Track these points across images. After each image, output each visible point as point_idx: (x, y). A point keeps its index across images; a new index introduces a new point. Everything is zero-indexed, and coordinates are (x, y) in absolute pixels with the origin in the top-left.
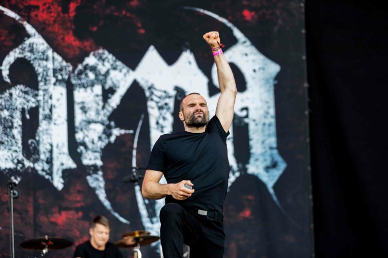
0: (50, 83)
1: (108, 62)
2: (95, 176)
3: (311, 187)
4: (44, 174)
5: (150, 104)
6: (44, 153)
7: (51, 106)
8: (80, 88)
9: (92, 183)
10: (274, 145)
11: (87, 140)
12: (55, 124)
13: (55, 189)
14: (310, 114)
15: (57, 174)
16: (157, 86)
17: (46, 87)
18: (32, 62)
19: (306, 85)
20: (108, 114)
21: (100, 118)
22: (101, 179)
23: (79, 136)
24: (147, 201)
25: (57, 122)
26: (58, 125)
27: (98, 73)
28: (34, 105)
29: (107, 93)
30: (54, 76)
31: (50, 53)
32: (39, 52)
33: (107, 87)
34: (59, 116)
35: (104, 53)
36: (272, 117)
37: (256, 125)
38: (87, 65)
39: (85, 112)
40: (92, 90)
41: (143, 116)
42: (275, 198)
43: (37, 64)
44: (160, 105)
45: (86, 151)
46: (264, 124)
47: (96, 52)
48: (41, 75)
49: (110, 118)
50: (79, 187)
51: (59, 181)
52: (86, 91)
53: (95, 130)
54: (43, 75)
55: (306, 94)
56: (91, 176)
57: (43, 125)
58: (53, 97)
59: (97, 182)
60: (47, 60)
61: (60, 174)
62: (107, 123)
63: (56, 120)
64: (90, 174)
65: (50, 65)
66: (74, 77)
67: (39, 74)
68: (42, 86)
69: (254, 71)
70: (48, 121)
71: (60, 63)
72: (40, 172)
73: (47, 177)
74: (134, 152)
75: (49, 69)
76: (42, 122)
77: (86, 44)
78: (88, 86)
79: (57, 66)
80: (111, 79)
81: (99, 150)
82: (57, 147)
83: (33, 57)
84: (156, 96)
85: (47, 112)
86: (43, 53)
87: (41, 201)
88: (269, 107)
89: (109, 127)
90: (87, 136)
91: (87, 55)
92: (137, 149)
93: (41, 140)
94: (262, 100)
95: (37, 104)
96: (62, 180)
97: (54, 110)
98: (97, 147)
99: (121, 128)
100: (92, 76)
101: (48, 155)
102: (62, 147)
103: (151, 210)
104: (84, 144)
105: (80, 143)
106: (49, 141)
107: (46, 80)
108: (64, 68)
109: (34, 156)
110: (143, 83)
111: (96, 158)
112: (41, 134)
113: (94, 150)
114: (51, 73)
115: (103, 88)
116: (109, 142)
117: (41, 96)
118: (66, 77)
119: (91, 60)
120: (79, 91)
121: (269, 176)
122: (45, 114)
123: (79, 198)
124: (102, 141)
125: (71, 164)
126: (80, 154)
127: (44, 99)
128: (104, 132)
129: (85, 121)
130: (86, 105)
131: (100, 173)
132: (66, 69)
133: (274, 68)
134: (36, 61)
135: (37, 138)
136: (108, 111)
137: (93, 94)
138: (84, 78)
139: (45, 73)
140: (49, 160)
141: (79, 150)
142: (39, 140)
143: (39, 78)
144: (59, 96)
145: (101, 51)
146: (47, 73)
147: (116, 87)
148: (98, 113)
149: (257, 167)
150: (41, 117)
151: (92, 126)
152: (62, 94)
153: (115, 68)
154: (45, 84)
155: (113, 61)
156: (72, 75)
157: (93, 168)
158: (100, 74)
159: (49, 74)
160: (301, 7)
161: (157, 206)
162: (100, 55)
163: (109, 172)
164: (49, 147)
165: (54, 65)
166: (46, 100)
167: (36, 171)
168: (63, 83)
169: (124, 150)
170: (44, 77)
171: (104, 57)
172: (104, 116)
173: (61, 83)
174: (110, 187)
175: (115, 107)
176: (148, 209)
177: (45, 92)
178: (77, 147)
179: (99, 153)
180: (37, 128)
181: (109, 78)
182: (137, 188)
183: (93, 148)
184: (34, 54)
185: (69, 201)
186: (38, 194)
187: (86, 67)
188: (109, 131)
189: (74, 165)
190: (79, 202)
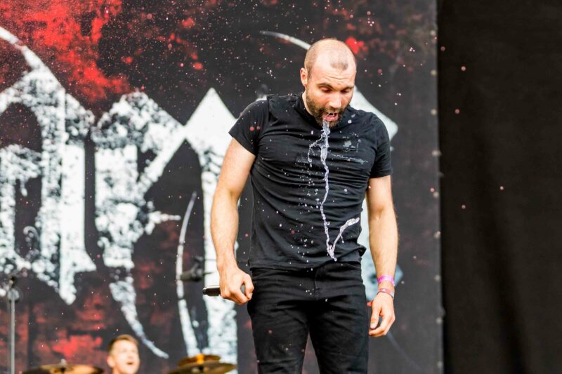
0: (60, 142)
1: (148, 111)
2: (121, 283)
4: (46, 278)
5: (206, 176)
6: (48, 247)
7: (61, 176)
8: (105, 148)
9: (118, 294)
11: (112, 229)
12: (65, 203)
13: (63, 302)
15: (67, 279)
16: (216, 150)
17: (53, 147)
18: (33, 109)
19: (436, 153)
20: (145, 190)
21: (132, 197)
22: (131, 288)
23: (101, 223)
24: (196, 324)
25: (68, 201)
26: (70, 205)
27: (132, 127)
28: (34, 175)
29: (145, 158)
30: (67, 131)
31: (61, 95)
32: (43, 94)
33: (144, 149)
34: (72, 192)
35: (141, 98)
38: (117, 114)
39: (111, 186)
43: (42, 112)
45: (111, 245)
47: (130, 95)
48: (47, 128)
49: (147, 197)
50: (97, 299)
51: (69, 289)
52: (113, 154)
53: (124, 214)
54: (50, 128)
55: (437, 166)
56: (117, 284)
57: (48, 204)
58: (64, 162)
59: (125, 294)
60: (56, 105)
61: (71, 279)
62: (142, 203)
64: (114, 281)
65: (60, 113)
66: (96, 131)
67: (44, 126)
68: (48, 145)
70: (56, 199)
71: (75, 110)
72: (41, 277)
73: (51, 283)
74: (180, 250)
75: (59, 120)
76: (45, 200)
77: (115, 82)
78: (116, 147)
79: (72, 115)
80: (151, 137)
81: (129, 244)
82: (68, 238)
83: (35, 101)
84: (215, 164)
85: (55, 185)
86: (51, 95)
87: (41, 320)
89: (145, 210)
90: (113, 222)
91: (118, 100)
92: (185, 244)
93: (44, 227)
95: (39, 172)
96: (73, 289)
97: (64, 182)
98: (127, 241)
99: (163, 212)
100: (122, 131)
101: (54, 250)
102: (75, 239)
103: (201, 337)
104: (107, 234)
105: (102, 232)
106: (56, 228)
107: (54, 136)
108: (82, 118)
109: (31, 252)
110: (198, 147)
111: (124, 257)
112: (43, 218)
113: (122, 245)
114: (61, 126)
115: (139, 149)
116: (145, 233)
117: (45, 159)
118: (85, 132)
119: (121, 108)
120: (103, 154)
122: (51, 189)
123: (97, 317)
124: (134, 231)
125: (88, 265)
126: (102, 250)
127: (50, 165)
128: (138, 218)
129: (111, 200)
130: (113, 176)
131: (130, 279)
132: (84, 120)
134: (40, 108)
135: (38, 224)
136: (145, 185)
137: (124, 159)
138: (112, 135)
139: (53, 126)
140: (56, 257)
141: (100, 244)
142: (40, 228)
143: (44, 134)
144: (74, 161)
145: (137, 94)
146: (56, 126)
147: (157, 149)
148: (130, 189)
150: (45, 192)
151: (121, 207)
152: (77, 158)
153: (157, 121)
154: (53, 143)
155: (155, 110)
156: (93, 129)
157: (118, 271)
158: (135, 129)
159: (58, 127)
160: (431, 37)
161: (210, 332)
162: (135, 100)
163: (143, 279)
164: (56, 239)
165: (66, 113)
166: (52, 167)
167: (35, 274)
168: (80, 141)
169: (165, 245)
170: (51, 132)
171: (141, 103)
172: (139, 192)
173: (77, 140)
174: (144, 301)
175: (155, 179)
176: (196, 335)
177: (52, 155)
178: (98, 239)
179: (129, 248)
180: (38, 210)
181: (147, 135)
182: (182, 304)
183: (120, 241)
184: (36, 97)
185: (82, 321)
186: (36, 309)
187: (114, 118)
188: (144, 216)
189: (91, 267)
190: (97, 322)
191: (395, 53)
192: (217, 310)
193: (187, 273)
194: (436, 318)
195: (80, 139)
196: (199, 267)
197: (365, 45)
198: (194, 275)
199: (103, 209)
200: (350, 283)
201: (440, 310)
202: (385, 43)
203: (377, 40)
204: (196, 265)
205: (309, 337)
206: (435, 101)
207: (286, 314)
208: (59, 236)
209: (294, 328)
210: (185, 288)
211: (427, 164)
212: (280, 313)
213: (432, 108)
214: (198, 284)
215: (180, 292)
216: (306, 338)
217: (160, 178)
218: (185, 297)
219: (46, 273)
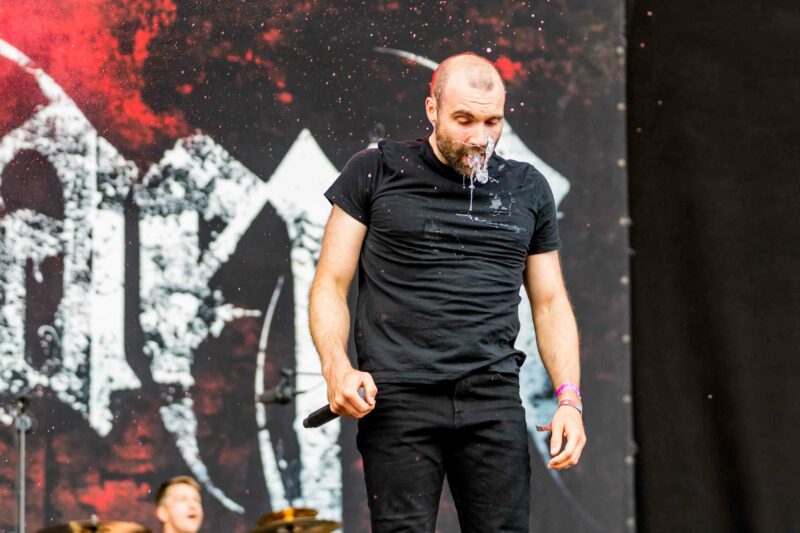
0: (89, 205)
1: (214, 162)
2: (176, 407)
4: (70, 399)
5: (297, 254)
6: (73, 354)
7: (91, 253)
8: (153, 215)
9: (171, 422)
11: (165, 331)
12: (98, 292)
13: (94, 432)
15: (99, 400)
16: (310, 217)
17: (80, 213)
18: (51, 159)
19: (624, 221)
20: (210, 274)
21: (191, 284)
22: (189, 414)
23: (148, 320)
24: (283, 464)
25: (101, 289)
26: (104, 294)
27: (191, 185)
28: (53, 252)
29: (210, 229)
30: (100, 189)
31: (91, 138)
32: (66, 137)
33: (209, 216)
34: (107, 276)
35: (204, 143)
38: (170, 166)
39: (163, 268)
41: (281, 281)
43: (63, 163)
45: (162, 353)
47: (189, 139)
48: (71, 186)
49: (213, 284)
51: (102, 415)
52: (165, 223)
53: (180, 308)
54: (75, 186)
55: (625, 240)
56: (170, 408)
57: (72, 294)
58: (95, 234)
59: (181, 421)
60: (84, 153)
61: (106, 400)
62: (206, 293)
63: (99, 284)
64: (167, 404)
65: (90, 164)
66: (140, 190)
67: (67, 183)
68: (72, 210)
70: (84, 287)
71: (111, 160)
72: (64, 397)
73: (77, 406)
74: (261, 358)
75: (88, 173)
76: (69, 288)
77: (168, 120)
78: (169, 213)
79: (106, 167)
80: (218, 198)
81: (187, 351)
83: (54, 147)
84: (310, 237)
85: (82, 266)
86: (77, 139)
87: (63, 459)
89: (210, 302)
90: (165, 320)
91: (171, 147)
92: (267, 351)
93: (66, 326)
95: (60, 248)
96: (109, 415)
97: (96, 262)
98: (184, 346)
99: (237, 305)
100: (177, 190)
101: (81, 358)
102: (111, 343)
103: (290, 483)
104: (156, 337)
105: (149, 334)
106: (85, 329)
107: (81, 197)
108: (120, 171)
109: (49, 362)
110: (286, 212)
112: (66, 313)
113: (177, 352)
114: (92, 182)
115: (201, 216)
116: (210, 335)
117: (68, 230)
118: (125, 191)
119: (177, 157)
120: (150, 223)
121: (538, 415)
122: (76, 272)
123: (143, 455)
124: (195, 333)
125: (129, 380)
126: (150, 359)
127: (75, 237)
128: (200, 315)
129: (162, 288)
130: (164, 254)
131: (188, 402)
132: (124, 174)
134: (61, 156)
135: (58, 322)
136: (210, 267)
137: (180, 231)
138: (162, 196)
139: (79, 182)
140: (83, 370)
141: (146, 350)
142: (62, 328)
143: (67, 193)
144: (108, 233)
145: (198, 138)
146: (83, 182)
147: (227, 216)
148: (188, 273)
150: (68, 277)
151: (176, 298)
152: (114, 228)
153: (227, 176)
154: (79, 206)
155: (224, 160)
156: (137, 187)
157: (172, 390)
158: (195, 188)
159: (87, 184)
160: (617, 56)
161: (304, 475)
162: (196, 146)
163: (207, 400)
164: (84, 343)
165: (98, 163)
166: (79, 241)
167: (55, 393)
168: (118, 204)
169: (239, 352)
170: (77, 190)
171: (204, 150)
172: (201, 278)
173: (113, 203)
174: (208, 432)
175: (224, 258)
176: (284, 480)
177: (78, 224)
178: (143, 343)
179: (187, 357)
180: (58, 302)
181: (213, 196)
182: (264, 436)
183: (175, 347)
184: (56, 141)
185: (123, 460)
186: (56, 443)
187: (166, 172)
188: (209, 312)
189: (134, 383)
190: (143, 461)
191: (567, 79)
192: (313, 445)
193: (270, 392)
194: (625, 456)
195: (118, 201)
196: (287, 384)
197: (523, 68)
198: (280, 395)
199: (150, 300)
200: (504, 403)
201: (631, 445)
202: (551, 65)
203: (541, 61)
204: (283, 380)
205: (445, 481)
206: (623, 147)
207: (414, 450)
208: (89, 339)
209: (424, 470)
210: (268, 413)
211: (611, 236)
212: (405, 448)
213: (619, 158)
214: (287, 407)
215: (261, 419)
216: (441, 484)
217: (231, 257)
218: (267, 426)
219: (69, 391)
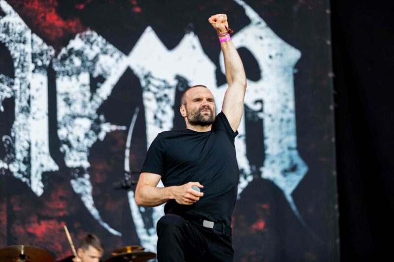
0: (28, 70)
1: (97, 45)
2: (80, 180)
3: (336, 196)
4: (20, 176)
5: (146, 95)
6: (21, 151)
7: (30, 96)
8: (64, 75)
9: (77, 188)
10: (294, 145)
11: (71, 138)
12: (34, 118)
13: (34, 194)
14: (336, 109)
15: (36, 176)
16: (154, 74)
17: (23, 75)
18: (7, 45)
19: (331, 75)
20: (97, 106)
21: (87, 112)
22: (88, 183)
23: (62, 133)
24: (143, 209)
25: (36, 116)
26: (37, 120)
27: (85, 59)
28: (9, 96)
29: (96, 82)
30: (33, 62)
31: (28, 34)
32: (15, 34)
33: (95, 75)
34: (38, 109)
35: (92, 35)
36: (291, 112)
37: (273, 120)
38: (72, 49)
39: (70, 105)
40: (78, 79)
41: (137, 110)
42: (294, 207)
43: (13, 48)
44: (158, 96)
45: (70, 151)
46: (282, 120)
47: (83, 34)
48: (18, 60)
49: (99, 111)
50: (61, 193)
51: (38, 185)
52: (71, 80)
53: (80, 126)
54: (20, 60)
55: (331, 86)
56: (76, 180)
57: (20, 119)
58: (32, 86)
59: (83, 188)
60: (24, 42)
61: (39, 177)
62: (95, 117)
63: (34, 113)
64: (74, 178)
65: (28, 49)
66: (57, 62)
67: (16, 58)
68: (18, 73)
69: (271, 57)
70: (26, 115)
71: (40, 46)
72: (16, 175)
73: (24, 180)
74: (127, 153)
75: (27, 53)
76: (18, 115)
77: (71, 24)
78: (72, 74)
79: (37, 50)
80: (101, 65)
81: (85, 149)
83: (8, 39)
84: (154, 86)
85: (25, 103)
86: (21, 34)
87: (16, 208)
88: (287, 100)
89: (97, 122)
90: (72, 133)
91: (73, 38)
92: (131, 148)
93: (17, 136)
94: (279, 92)
95: (13, 94)
96: (41, 185)
97: (32, 102)
98: (83, 146)
99: (112, 123)
100: (77, 62)
101: (25, 154)
102: (42, 145)
103: (147, 220)
104: (67, 143)
105: (63, 141)
106: (27, 137)
107: (23, 66)
108: (45, 52)
109: (8, 156)
110: (138, 71)
111: (82, 159)
112: (17, 129)
113: (79, 150)
114: (29, 58)
115: (91, 76)
116: (98, 140)
117: (17, 84)
118: (47, 63)
119: (76, 43)
120: (62, 80)
121: (287, 181)
122: (21, 107)
123: (61, 206)
124: (89, 138)
125: (52, 166)
126: (63, 154)
127: (21, 88)
128: (92, 128)
129: (69, 115)
130: (71, 97)
131: (87, 176)
132: (47, 53)
133: (294, 55)
134: (12, 44)
135: (13, 134)
136: (97, 103)
137: (79, 84)
138: (69, 65)
139: (22, 58)
140: (27, 160)
142: (15, 137)
143: (16, 64)
144: (39, 86)
145: (88, 33)
146: (24, 58)
147: (106, 74)
148: (84, 106)
149: (273, 171)
150: (17, 110)
151: (78, 121)
152: (42, 83)
153: (105, 53)
154: (22, 71)
155: (103, 44)
156: (54, 60)
157: (77, 171)
158: (87, 60)
159: (27, 59)
162: (87, 37)
163: (98, 175)
164: (27, 145)
165: (32, 48)
166: (23, 90)
167: (12, 173)
168: (44, 70)
169: (115, 149)
170: (21, 63)
171: (92, 39)
172: (92, 109)
173: (41, 70)
174: (99, 192)
175: (105, 98)
176: (143, 217)
177: (22, 81)
178: (60, 146)
179: (85, 152)
180: (13, 123)
181: (97, 64)
182: (131, 194)
183: (78, 147)
184: (9, 36)
185: (49, 209)
186: (13, 200)
187: (71, 52)
188: (97, 127)
189: (55, 167)
190: (62, 210)
195: (44, 68)
206: (329, 34)
211: (325, 83)
213: (327, 40)
217: (109, 97)
219: (19, 172)
